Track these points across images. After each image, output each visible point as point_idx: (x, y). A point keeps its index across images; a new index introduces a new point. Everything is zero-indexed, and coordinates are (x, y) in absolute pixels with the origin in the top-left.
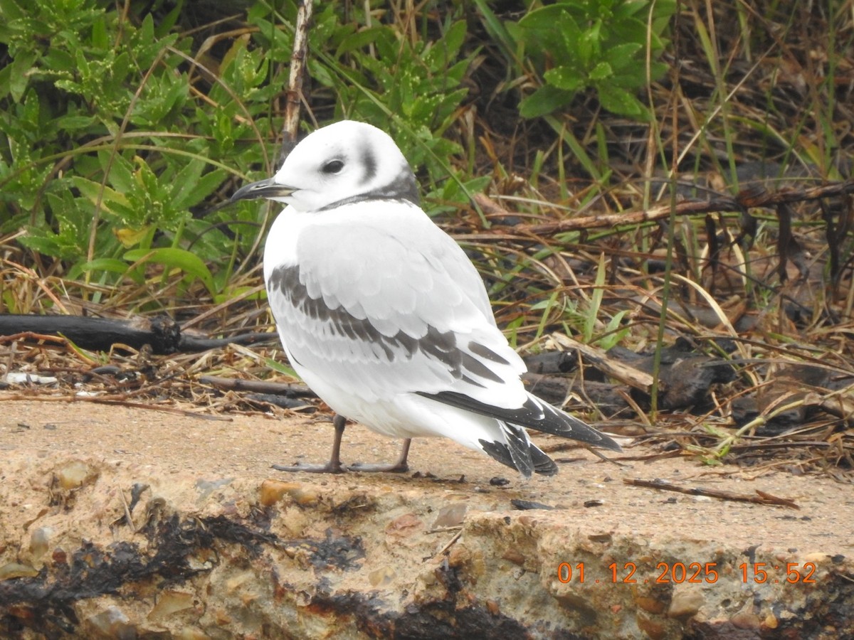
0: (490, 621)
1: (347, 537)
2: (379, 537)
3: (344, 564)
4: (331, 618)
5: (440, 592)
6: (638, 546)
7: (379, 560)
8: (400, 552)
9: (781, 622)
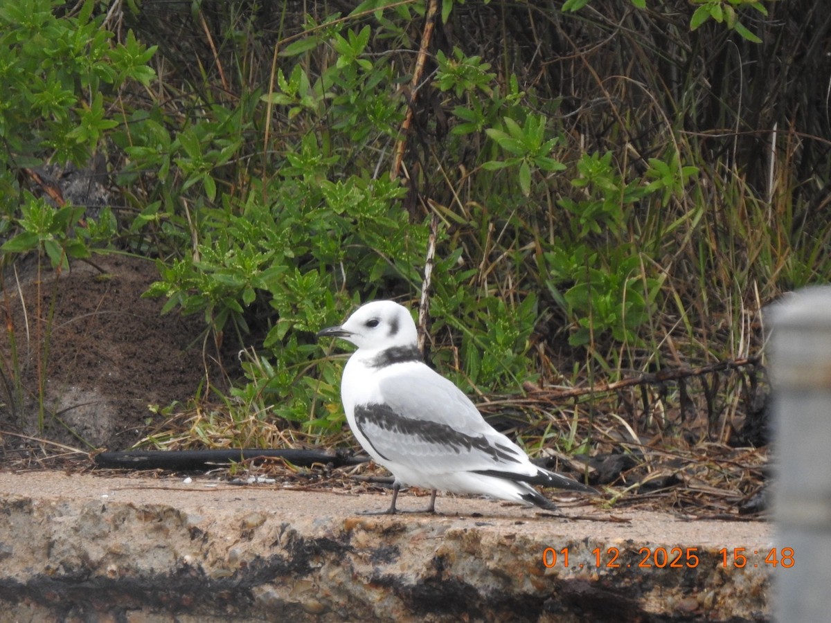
0: (459, 586)
1: (391, 546)
2: (407, 545)
3: (388, 560)
4: (381, 590)
5: (434, 572)
6: (529, 540)
7: (406, 558)
8: (417, 552)
9: (601, 577)
